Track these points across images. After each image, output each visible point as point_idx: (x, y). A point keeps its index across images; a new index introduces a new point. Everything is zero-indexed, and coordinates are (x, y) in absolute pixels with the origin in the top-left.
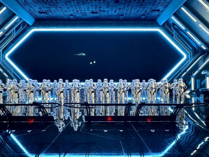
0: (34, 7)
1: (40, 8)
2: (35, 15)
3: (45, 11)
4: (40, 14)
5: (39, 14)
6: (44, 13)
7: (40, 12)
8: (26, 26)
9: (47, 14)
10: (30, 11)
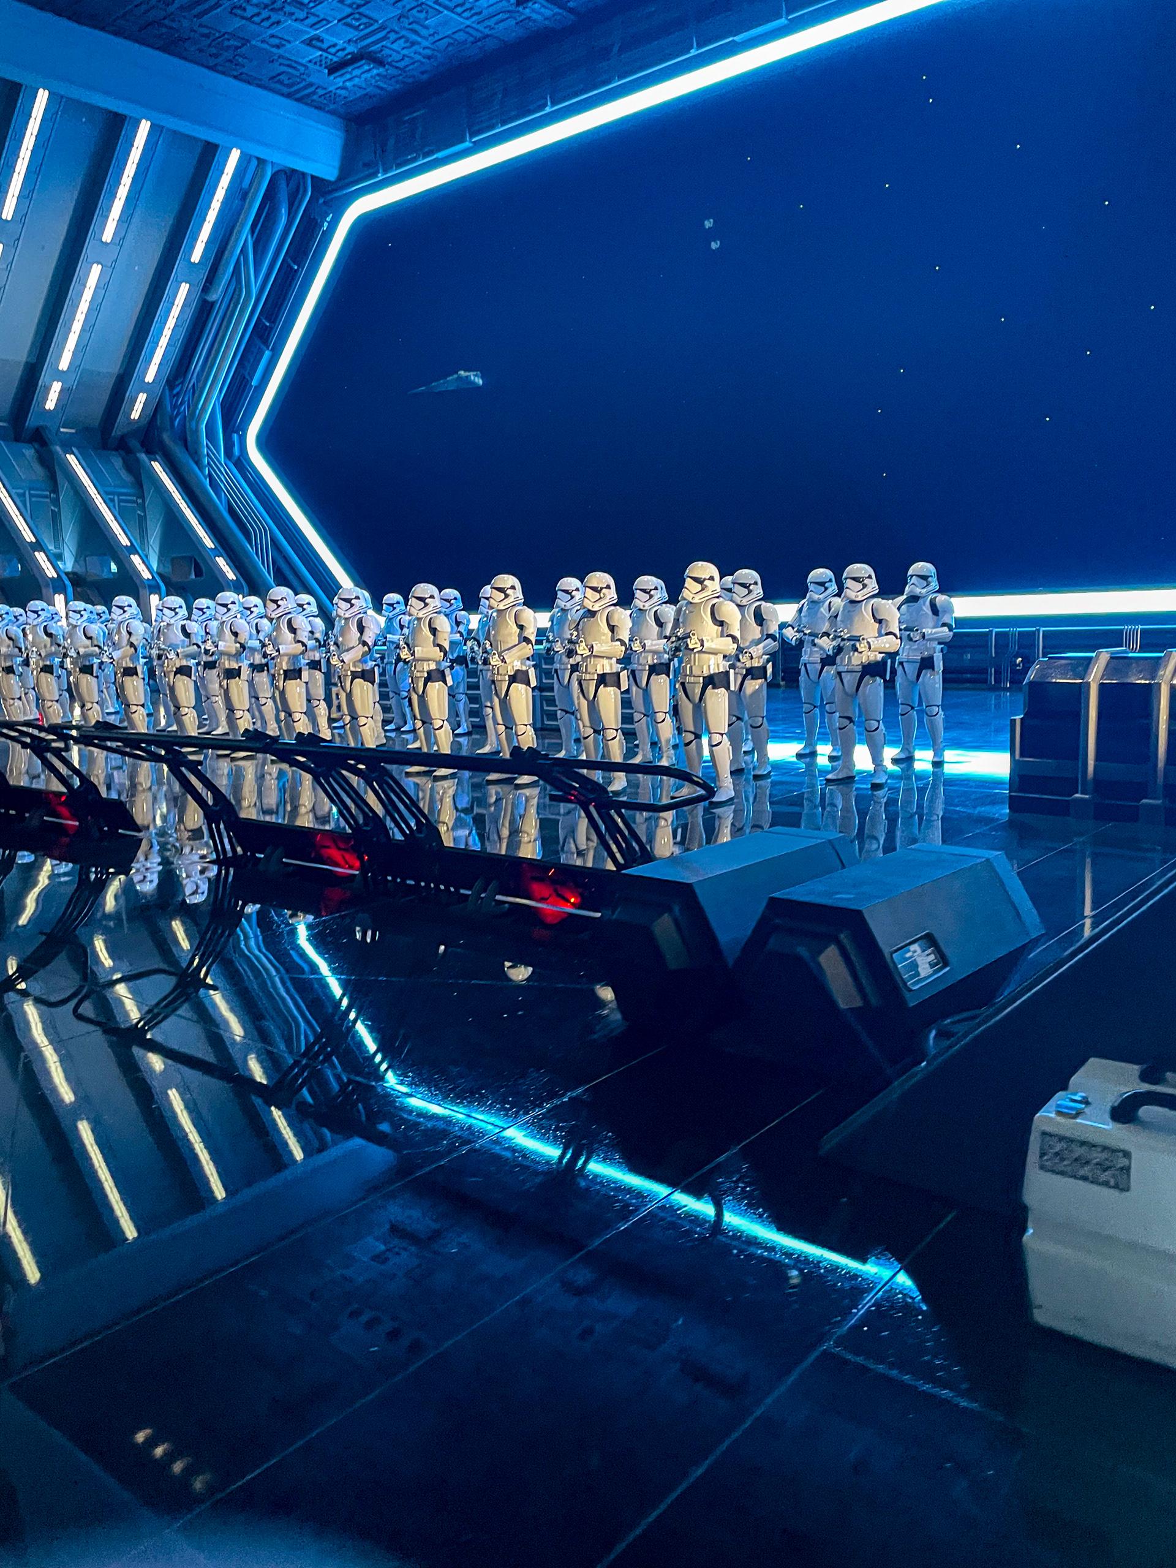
0: (278, 47)
1: (312, 39)
2: (321, 92)
3: (351, 49)
4: (340, 82)
5: (337, 81)
6: (355, 59)
7: (333, 69)
8: (310, 193)
9: (381, 63)
10: (281, 82)
